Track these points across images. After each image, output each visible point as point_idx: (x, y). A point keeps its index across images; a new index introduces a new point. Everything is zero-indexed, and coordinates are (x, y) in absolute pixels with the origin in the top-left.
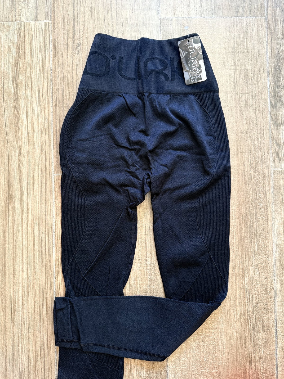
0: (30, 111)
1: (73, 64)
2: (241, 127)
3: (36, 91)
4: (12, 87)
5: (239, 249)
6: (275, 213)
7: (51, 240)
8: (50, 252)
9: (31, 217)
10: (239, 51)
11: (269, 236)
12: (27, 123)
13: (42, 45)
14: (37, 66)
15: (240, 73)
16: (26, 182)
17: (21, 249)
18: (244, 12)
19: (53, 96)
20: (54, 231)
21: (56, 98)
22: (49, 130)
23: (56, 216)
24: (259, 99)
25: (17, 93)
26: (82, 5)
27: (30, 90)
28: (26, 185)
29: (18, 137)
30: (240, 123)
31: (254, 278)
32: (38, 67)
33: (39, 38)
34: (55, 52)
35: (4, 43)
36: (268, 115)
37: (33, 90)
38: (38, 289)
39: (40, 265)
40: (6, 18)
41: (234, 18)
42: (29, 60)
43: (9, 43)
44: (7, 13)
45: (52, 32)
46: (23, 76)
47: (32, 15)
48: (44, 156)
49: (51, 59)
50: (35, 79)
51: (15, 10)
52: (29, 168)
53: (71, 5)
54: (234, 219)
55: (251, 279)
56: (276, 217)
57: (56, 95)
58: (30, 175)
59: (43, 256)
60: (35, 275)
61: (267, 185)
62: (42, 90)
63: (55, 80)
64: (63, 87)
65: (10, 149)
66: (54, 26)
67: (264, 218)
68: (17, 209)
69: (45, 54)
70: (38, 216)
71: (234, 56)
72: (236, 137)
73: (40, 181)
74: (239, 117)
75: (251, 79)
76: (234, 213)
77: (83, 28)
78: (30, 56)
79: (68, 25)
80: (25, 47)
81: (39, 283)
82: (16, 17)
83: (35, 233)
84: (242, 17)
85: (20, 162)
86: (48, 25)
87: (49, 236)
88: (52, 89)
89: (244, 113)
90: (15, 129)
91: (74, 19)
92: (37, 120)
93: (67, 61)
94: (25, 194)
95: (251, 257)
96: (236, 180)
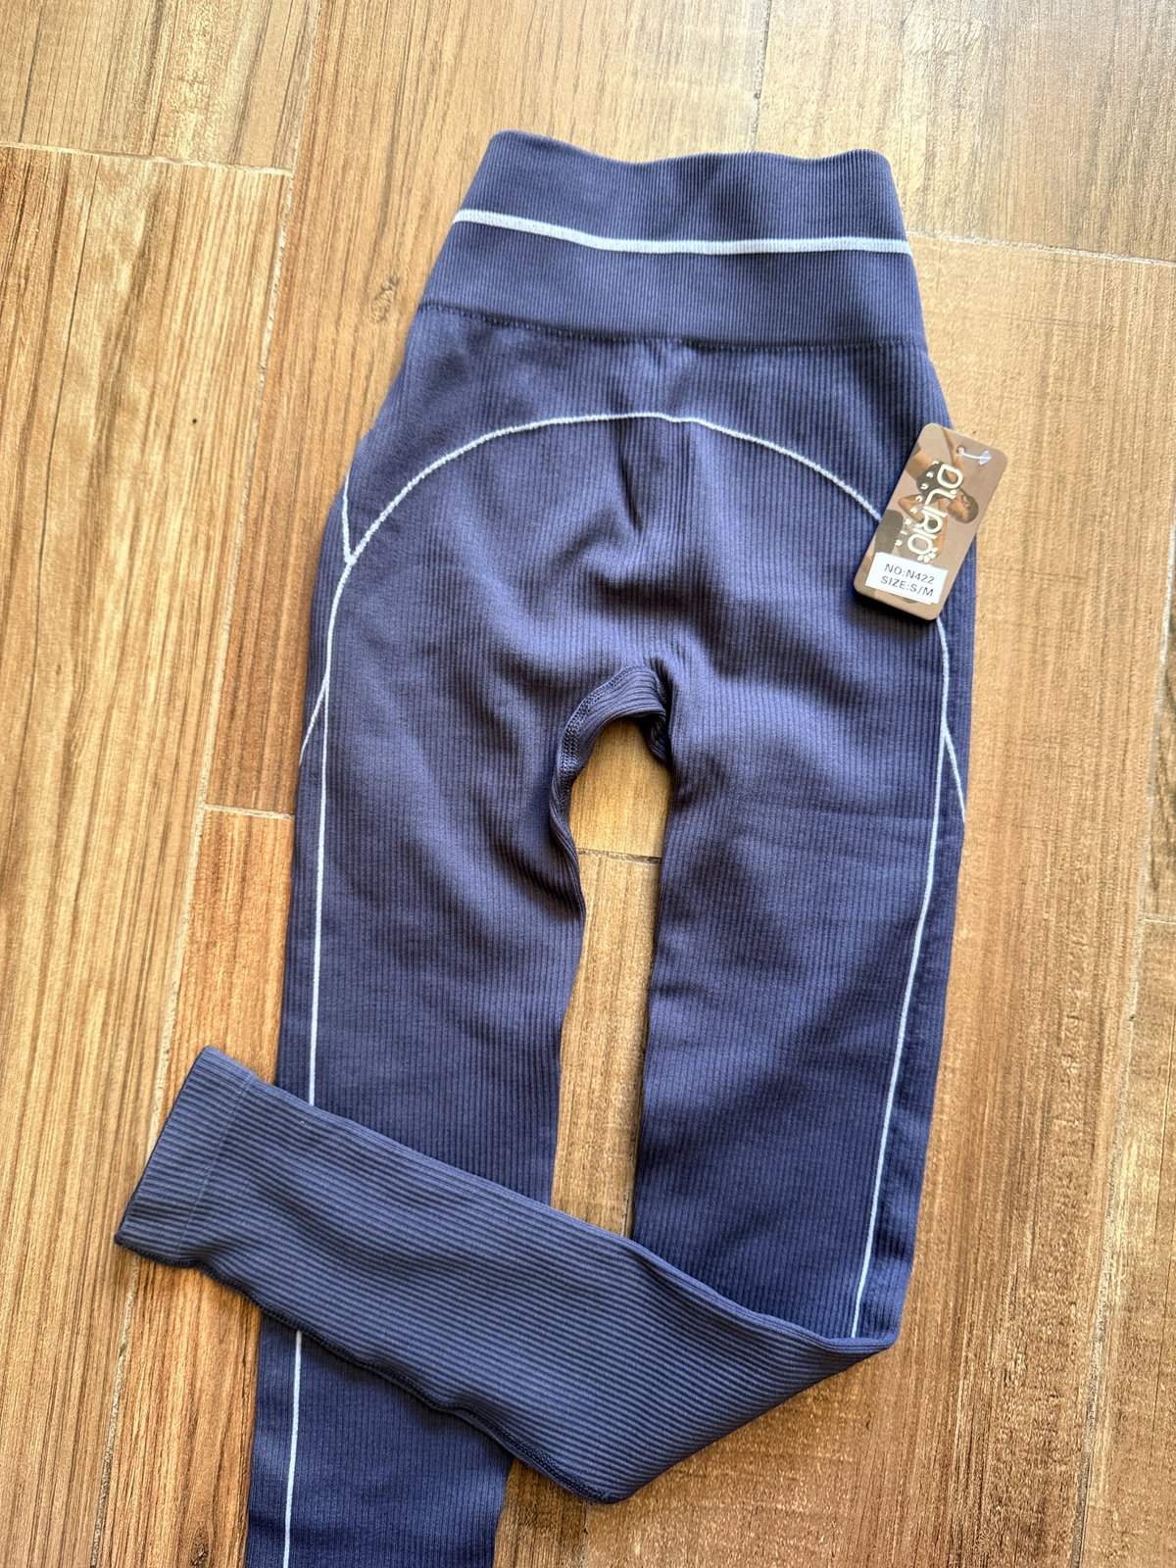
0: (150, 528)
1: (357, 358)
2: (1028, 716)
3: (188, 451)
4: (93, 421)
5: (950, 1245)
6: (1132, 1110)
7: (146, 1080)
8: (136, 1135)
9: (79, 972)
10: (1065, 393)
11: (1090, 1207)
12: (131, 575)
13: (241, 267)
14: (206, 348)
15: (1055, 488)
16: (85, 819)
17: (19, 1099)
18: (1107, 234)
19: (254, 480)
20: (165, 1045)
21: (266, 488)
22: (213, 620)
23: (184, 983)
24: (1122, 608)
25: (108, 448)
26: (431, 124)
27: (164, 441)
28: (82, 834)
29: (81, 629)
30: (1027, 699)
31: (1000, 1386)
32: (210, 351)
33: (233, 236)
34: (289, 301)
35: (89, 240)
36: (1155, 681)
37: (173, 441)
38: (63, 1283)
39: (88, 1183)
40: (115, 137)
41: (1059, 251)
42: (179, 318)
43: (110, 239)
44: (121, 119)
45: (291, 218)
46: (143, 381)
47: (221, 138)
48: (174, 725)
49: (270, 325)
50: (192, 401)
51: (153, 112)
52: (106, 763)
53: (386, 120)
54: (947, 1110)
55: (986, 1389)
56: (1131, 1130)
57: (267, 478)
58: (107, 792)
59: (103, 1147)
60: (60, 1219)
61: (1111, 983)
62: (213, 448)
63: (273, 413)
64: (301, 450)
65: (44, 674)
66: (302, 196)
67: (1081, 1127)
68: (28, 929)
69: (247, 305)
70: (112, 974)
71: (1041, 411)
72: (1003, 759)
73: (142, 823)
74: (1025, 673)
75: (1101, 517)
76: (952, 1085)
77: (421, 217)
78: (186, 304)
79: (359, 200)
80: (170, 264)
81: (70, 1260)
82: (154, 139)
83: (88, 1041)
84: (1096, 255)
85: (74, 737)
86: (278, 187)
87: (141, 1065)
88: (251, 451)
89: (1051, 658)
90: (76, 595)
91: (389, 178)
92: (170, 572)
93: (335, 342)
94: (72, 871)
95: (998, 1291)
96: (979, 941)
